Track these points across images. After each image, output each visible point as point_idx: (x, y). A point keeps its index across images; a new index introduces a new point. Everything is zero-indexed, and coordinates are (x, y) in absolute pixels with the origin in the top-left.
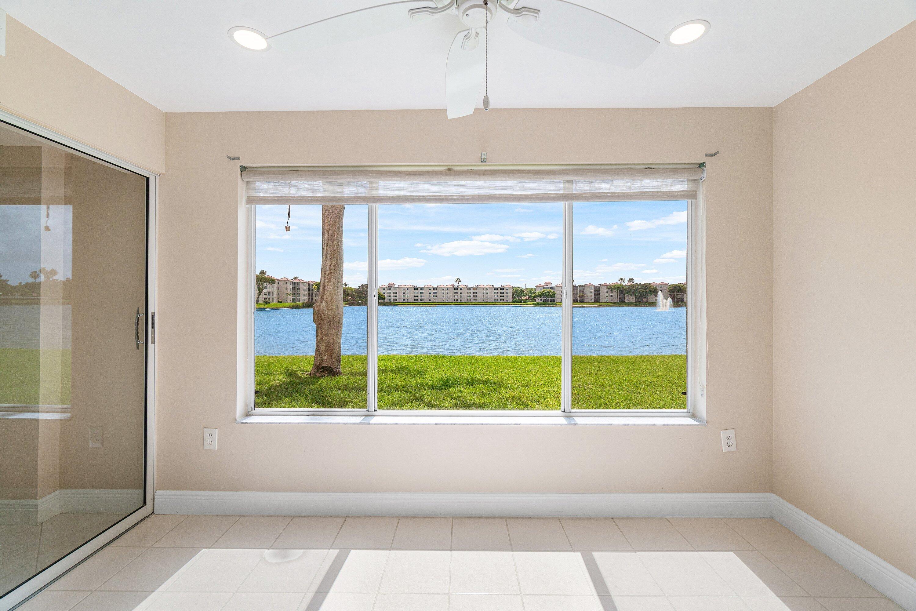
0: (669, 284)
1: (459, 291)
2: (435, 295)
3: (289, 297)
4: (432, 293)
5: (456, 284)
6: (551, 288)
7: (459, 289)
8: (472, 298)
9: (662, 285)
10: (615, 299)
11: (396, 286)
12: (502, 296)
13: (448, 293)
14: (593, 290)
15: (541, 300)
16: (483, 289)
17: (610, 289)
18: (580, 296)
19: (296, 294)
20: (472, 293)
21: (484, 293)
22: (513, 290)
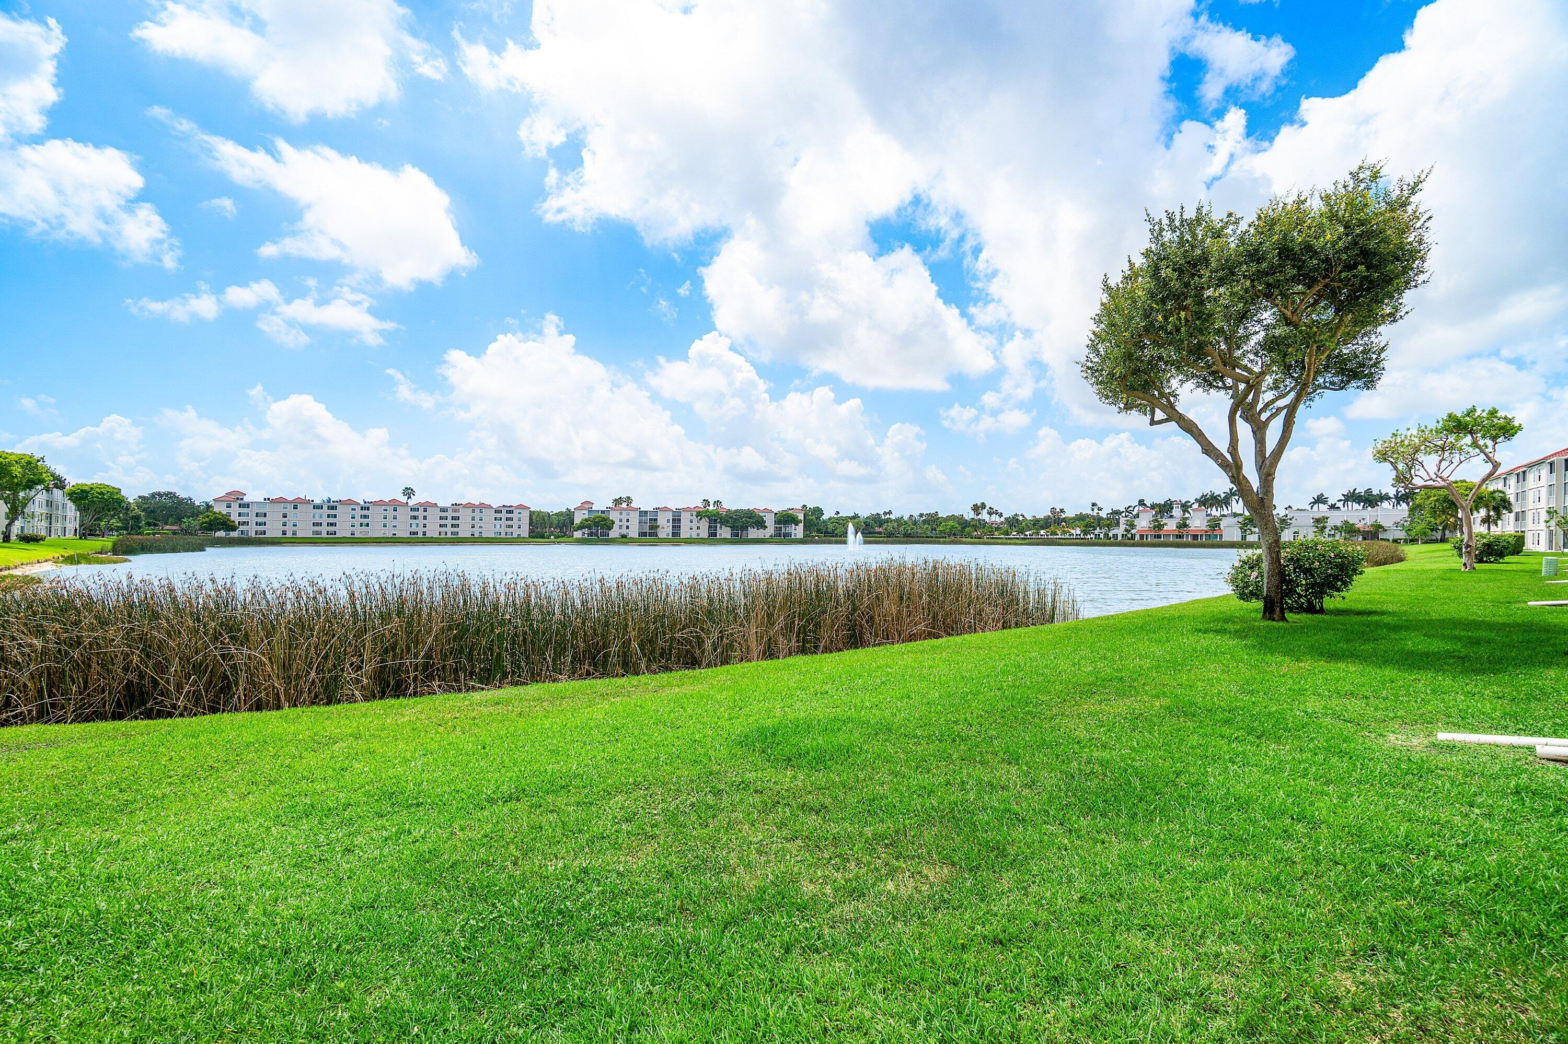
1: (420, 514)
2: (365, 521)
4: (357, 516)
5: (404, 499)
6: (599, 511)
7: (421, 509)
8: (449, 530)
10: (704, 533)
12: (510, 526)
13: (395, 518)
14: (670, 517)
15: (583, 534)
16: (473, 511)
17: (697, 517)
18: (650, 528)
20: (449, 518)
21: (473, 519)
22: (531, 515)
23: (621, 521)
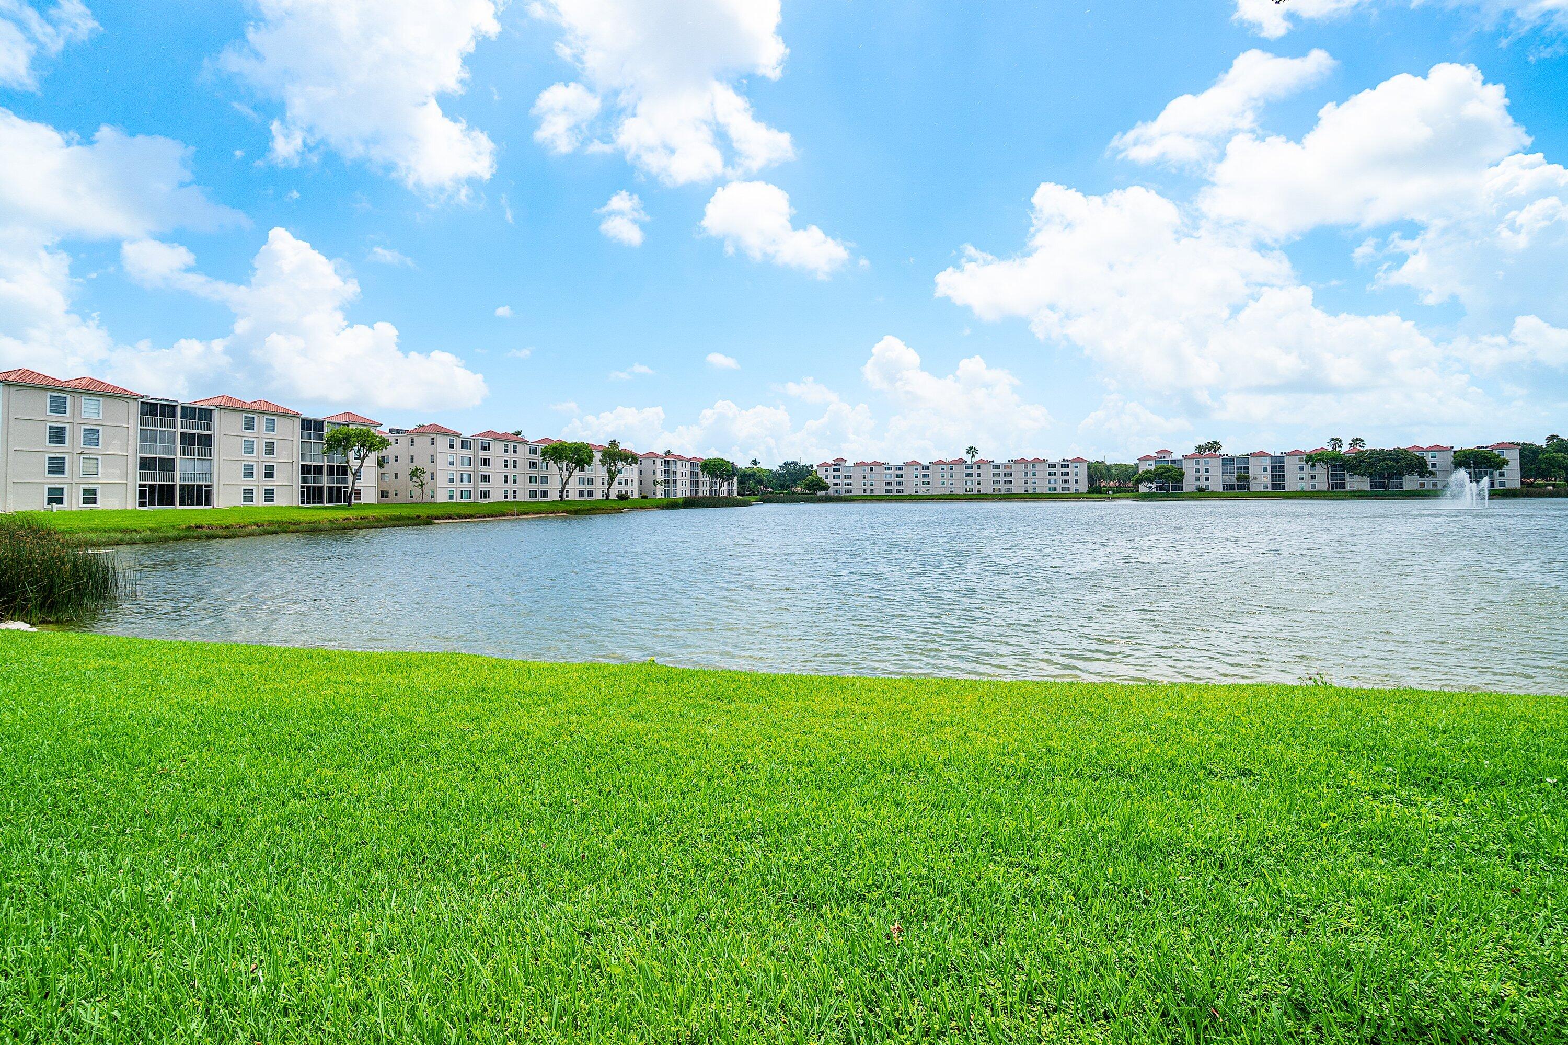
0: (1454, 449)
1: (974, 471)
2: (926, 480)
3: (659, 486)
4: (920, 476)
5: (968, 459)
6: (1174, 461)
7: (975, 467)
8: (1003, 486)
9: (1437, 452)
10: (1322, 484)
11: (850, 463)
12: (1066, 481)
13: (951, 476)
14: (1267, 463)
15: (1150, 488)
16: (1026, 467)
17: (1310, 463)
18: (1239, 479)
19: (671, 482)
20: (1002, 475)
21: (1026, 475)
22: (1089, 468)
23: (1197, 471)
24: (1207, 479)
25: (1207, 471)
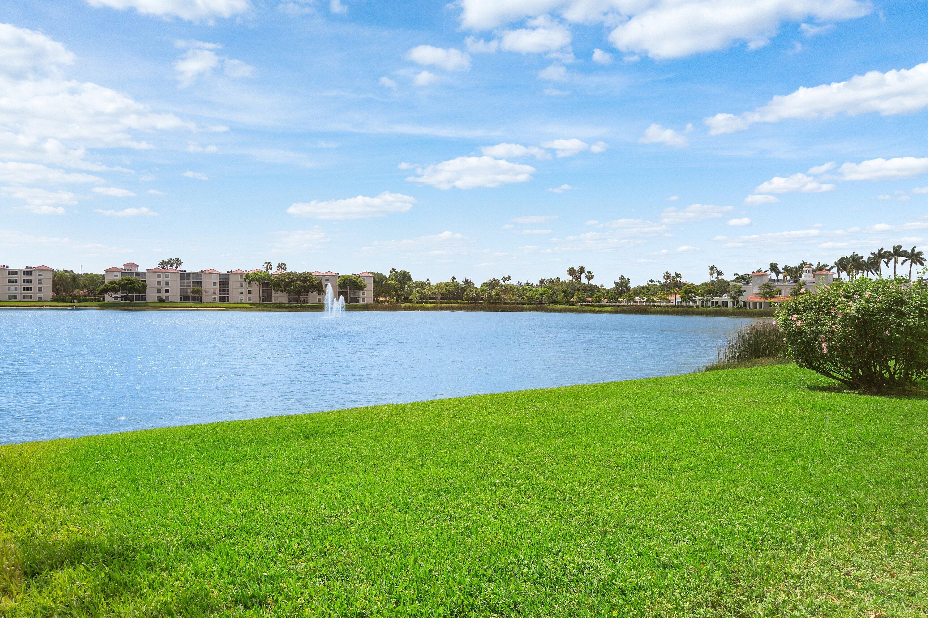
0: (340, 275)
6: (138, 274)
9: (329, 277)
10: (256, 297)
14: (217, 279)
15: (115, 297)
18: (193, 292)
22: (54, 276)
23: (159, 283)
24: (167, 291)
25: (167, 284)
